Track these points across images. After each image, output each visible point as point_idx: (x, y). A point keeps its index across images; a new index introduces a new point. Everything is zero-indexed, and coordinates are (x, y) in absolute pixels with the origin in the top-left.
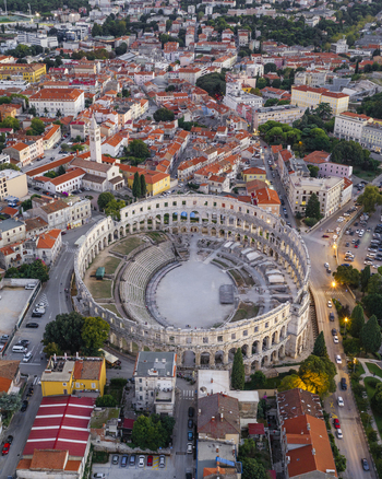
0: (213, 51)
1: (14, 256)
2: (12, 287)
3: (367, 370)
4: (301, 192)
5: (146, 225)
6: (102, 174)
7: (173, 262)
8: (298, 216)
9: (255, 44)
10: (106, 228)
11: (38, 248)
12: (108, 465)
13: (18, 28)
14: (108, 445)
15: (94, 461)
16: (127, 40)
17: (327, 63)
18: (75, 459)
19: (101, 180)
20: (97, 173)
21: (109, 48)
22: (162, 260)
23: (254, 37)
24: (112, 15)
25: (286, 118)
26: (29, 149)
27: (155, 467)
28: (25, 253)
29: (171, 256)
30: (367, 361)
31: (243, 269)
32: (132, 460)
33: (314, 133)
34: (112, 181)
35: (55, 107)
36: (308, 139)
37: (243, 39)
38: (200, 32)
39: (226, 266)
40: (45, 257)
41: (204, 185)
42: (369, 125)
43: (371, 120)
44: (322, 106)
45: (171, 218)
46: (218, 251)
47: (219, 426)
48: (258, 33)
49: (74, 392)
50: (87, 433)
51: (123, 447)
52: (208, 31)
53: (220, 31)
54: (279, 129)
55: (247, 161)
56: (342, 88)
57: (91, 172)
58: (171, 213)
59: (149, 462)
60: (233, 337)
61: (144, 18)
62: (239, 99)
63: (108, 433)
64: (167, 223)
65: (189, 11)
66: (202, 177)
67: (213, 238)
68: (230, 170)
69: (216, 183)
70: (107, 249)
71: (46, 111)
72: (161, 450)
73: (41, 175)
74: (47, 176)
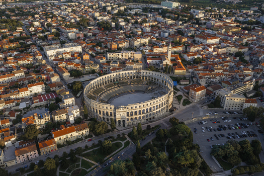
2: (97, 76)
3: (125, 141)
5: (151, 79)
18: (38, 102)
26: (159, 49)
28: (108, 70)
30: (130, 141)
34: (165, 65)
41: (196, 78)
50: (47, 100)
73: (151, 57)
74: (153, 57)
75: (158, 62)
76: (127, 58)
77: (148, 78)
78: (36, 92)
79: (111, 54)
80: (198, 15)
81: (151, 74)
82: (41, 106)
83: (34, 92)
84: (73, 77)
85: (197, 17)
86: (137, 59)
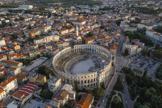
0: (125, 15)
1: (46, 52)
2: (43, 59)
3: (117, 94)
4: (124, 48)
5: (81, 50)
6: (77, 38)
7: (83, 59)
8: (123, 54)
9: (137, 13)
10: (69, 49)
11: (51, 51)
12: (35, 100)
13: (84, 8)
14: (36, 96)
15: (32, 99)
16: (106, 12)
17: (154, 19)
18: (25, 96)
19: (76, 39)
20: (76, 38)
21: (100, 13)
22: (81, 59)
23: (137, 12)
24: (106, 6)
25: (133, 30)
26: (64, 31)
27: (44, 104)
28: (49, 52)
29: (83, 58)
30: (119, 92)
31: (99, 64)
32: (40, 100)
33: (138, 34)
34: (79, 40)
35: (78, 24)
36: (136, 36)
37: (134, 12)
38: (124, 10)
39: (95, 62)
40: (53, 54)
41: (101, 43)
42: (155, 34)
43: (156, 32)
44: (144, 28)
45: (89, 50)
46: (96, 59)
47: (59, 97)
48: (139, 11)
49: (36, 82)
50: (32, 92)
51: (39, 97)
52: (126, 10)
53: (129, 10)
54: (129, 33)
55: (116, 39)
56: (153, 24)
57: (75, 37)
58: (87, 48)
59: (43, 102)
60: (79, 78)
61: (113, 7)
62: (123, 25)
63: (37, 93)
64: (86, 51)
65: (125, 6)
66: (101, 41)
67: (97, 56)
68: (110, 41)
69: (104, 43)
70: (69, 54)
71: (76, 25)
72: (47, 100)
73: (64, 37)
74: (65, 37)
75: (72, 40)
76: (50, 41)
77: (79, 50)
78: (10, 89)
79: (39, 40)
80: (53, 11)
81: (79, 47)
82: (28, 100)
83: (9, 90)
84: (25, 66)
85: (52, 12)
86: (57, 40)
